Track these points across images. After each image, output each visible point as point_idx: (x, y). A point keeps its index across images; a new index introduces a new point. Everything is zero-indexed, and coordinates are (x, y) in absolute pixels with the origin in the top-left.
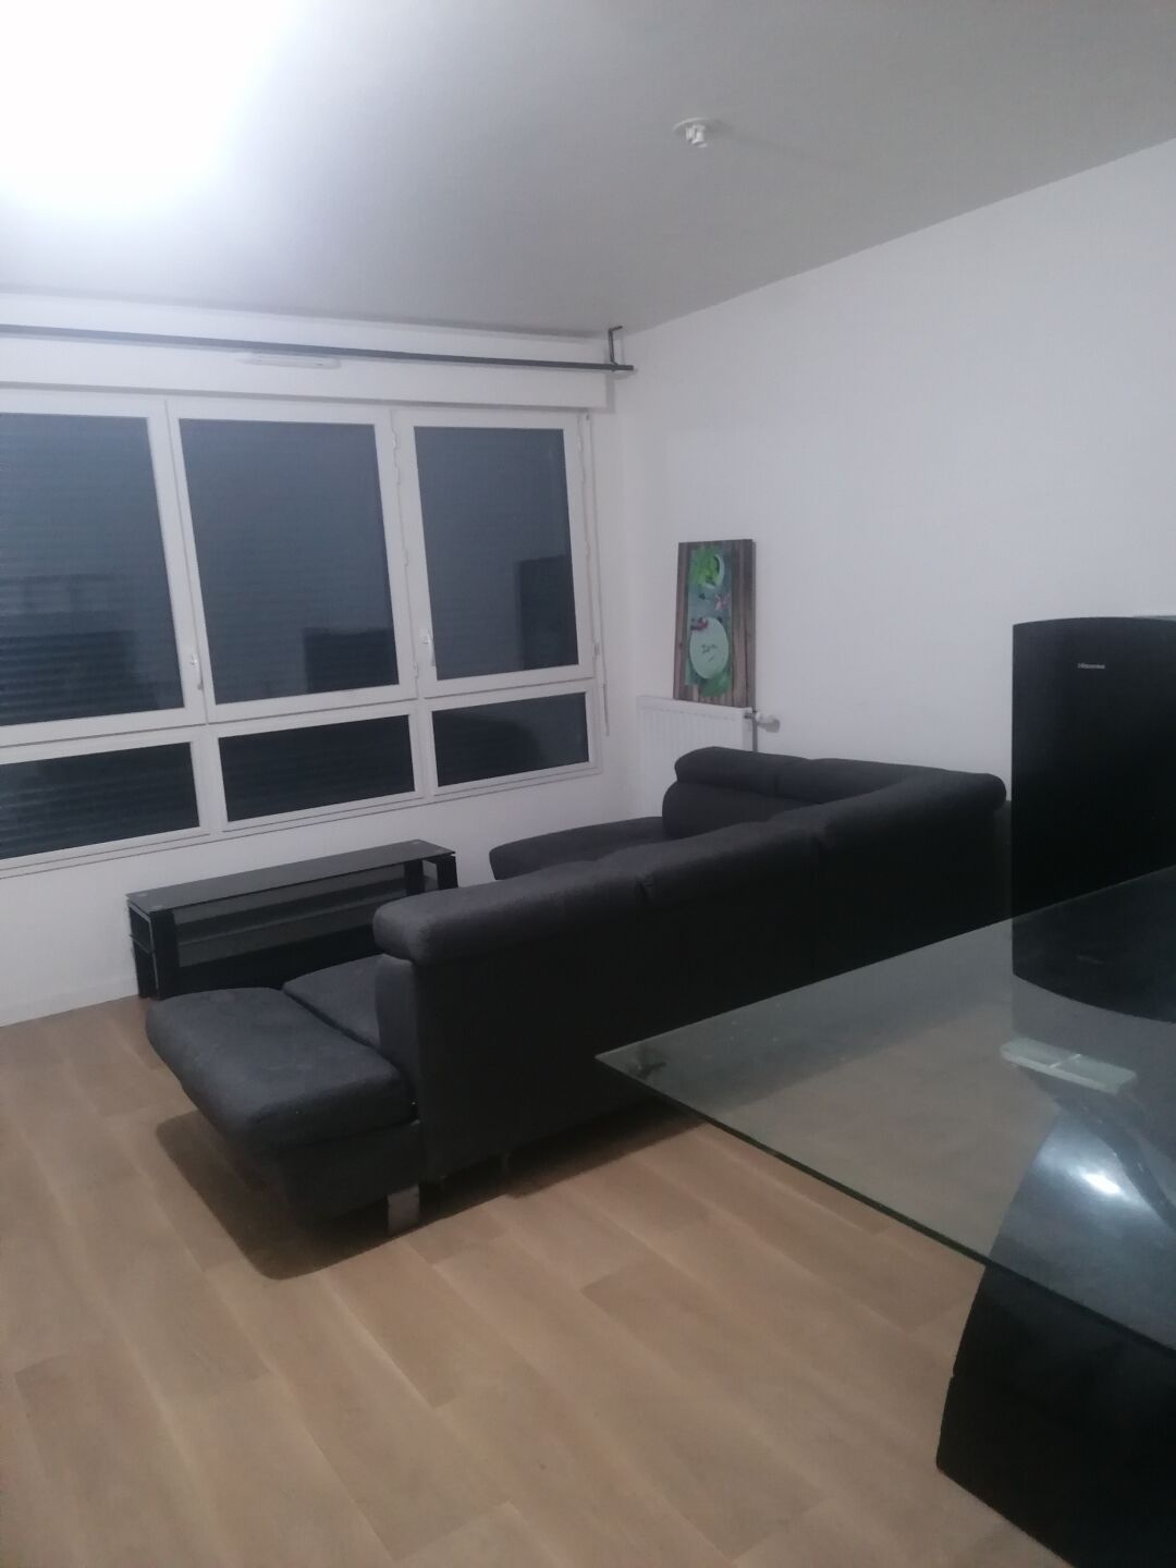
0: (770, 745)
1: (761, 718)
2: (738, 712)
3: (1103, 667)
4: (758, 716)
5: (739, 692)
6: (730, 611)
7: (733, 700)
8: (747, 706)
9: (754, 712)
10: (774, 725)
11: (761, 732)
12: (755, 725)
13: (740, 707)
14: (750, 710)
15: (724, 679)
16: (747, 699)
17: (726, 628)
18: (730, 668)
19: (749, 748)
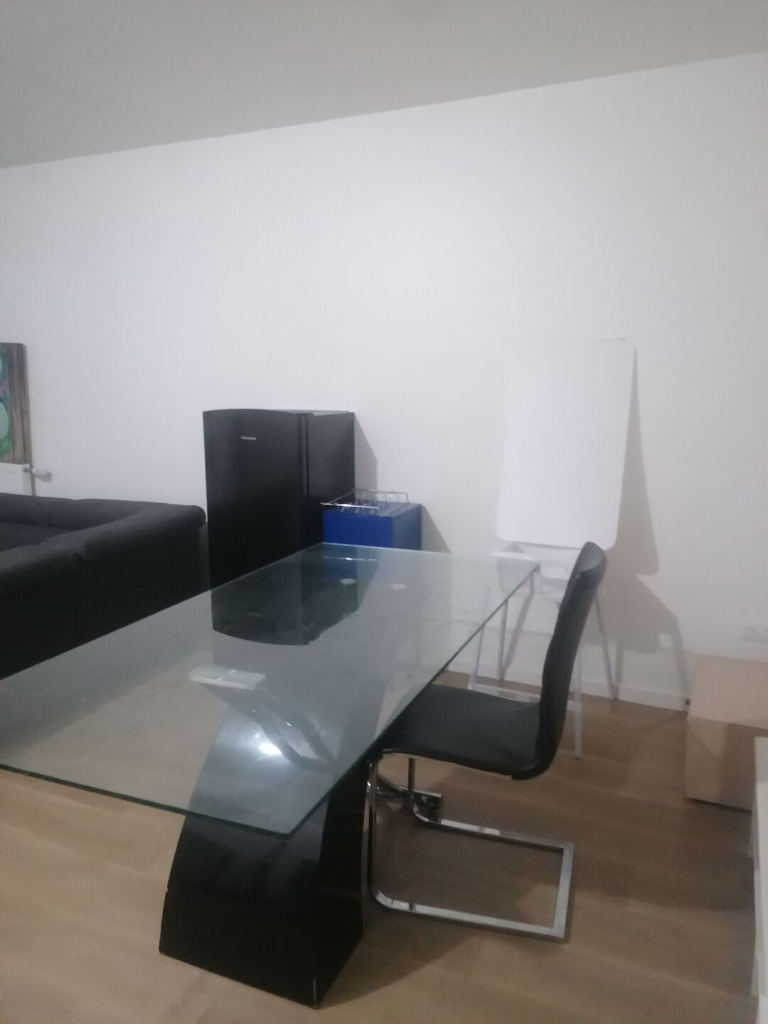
0: (45, 490)
1: (37, 470)
2: (18, 468)
3: (254, 439)
4: (34, 470)
5: (19, 452)
6: (8, 392)
7: (14, 459)
8: (26, 463)
9: (32, 467)
10: (47, 477)
11: (38, 482)
12: (33, 477)
13: (19, 462)
14: (28, 466)
15: (6, 444)
16: (25, 457)
17: (6, 406)
18: (11, 435)
19: (29, 493)
